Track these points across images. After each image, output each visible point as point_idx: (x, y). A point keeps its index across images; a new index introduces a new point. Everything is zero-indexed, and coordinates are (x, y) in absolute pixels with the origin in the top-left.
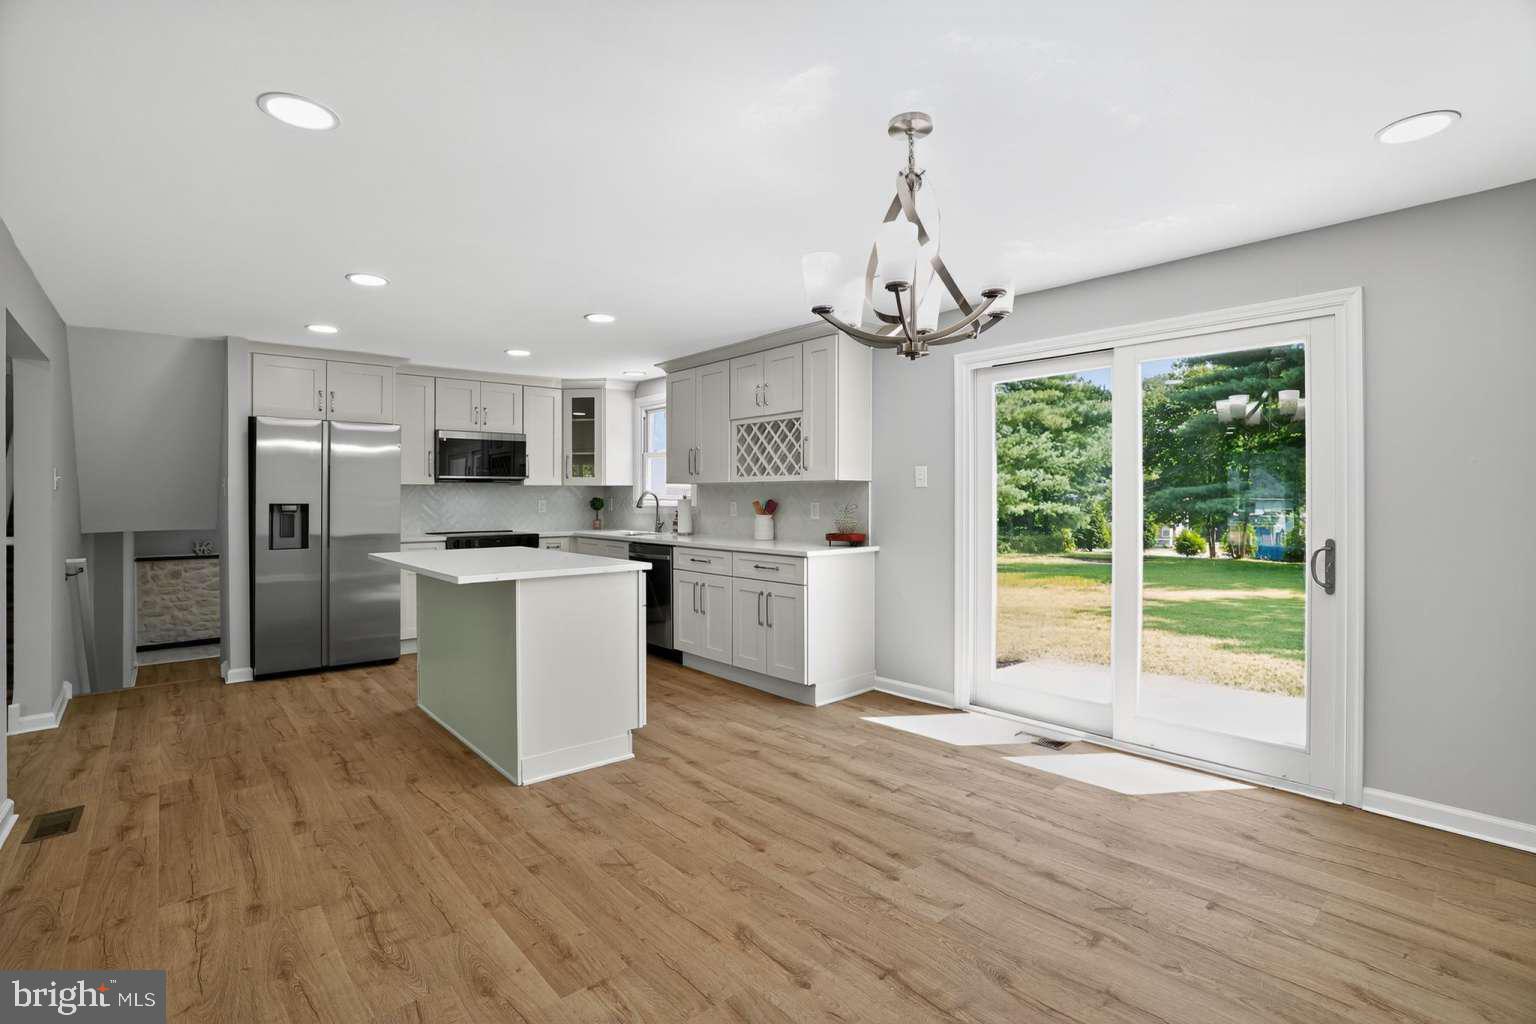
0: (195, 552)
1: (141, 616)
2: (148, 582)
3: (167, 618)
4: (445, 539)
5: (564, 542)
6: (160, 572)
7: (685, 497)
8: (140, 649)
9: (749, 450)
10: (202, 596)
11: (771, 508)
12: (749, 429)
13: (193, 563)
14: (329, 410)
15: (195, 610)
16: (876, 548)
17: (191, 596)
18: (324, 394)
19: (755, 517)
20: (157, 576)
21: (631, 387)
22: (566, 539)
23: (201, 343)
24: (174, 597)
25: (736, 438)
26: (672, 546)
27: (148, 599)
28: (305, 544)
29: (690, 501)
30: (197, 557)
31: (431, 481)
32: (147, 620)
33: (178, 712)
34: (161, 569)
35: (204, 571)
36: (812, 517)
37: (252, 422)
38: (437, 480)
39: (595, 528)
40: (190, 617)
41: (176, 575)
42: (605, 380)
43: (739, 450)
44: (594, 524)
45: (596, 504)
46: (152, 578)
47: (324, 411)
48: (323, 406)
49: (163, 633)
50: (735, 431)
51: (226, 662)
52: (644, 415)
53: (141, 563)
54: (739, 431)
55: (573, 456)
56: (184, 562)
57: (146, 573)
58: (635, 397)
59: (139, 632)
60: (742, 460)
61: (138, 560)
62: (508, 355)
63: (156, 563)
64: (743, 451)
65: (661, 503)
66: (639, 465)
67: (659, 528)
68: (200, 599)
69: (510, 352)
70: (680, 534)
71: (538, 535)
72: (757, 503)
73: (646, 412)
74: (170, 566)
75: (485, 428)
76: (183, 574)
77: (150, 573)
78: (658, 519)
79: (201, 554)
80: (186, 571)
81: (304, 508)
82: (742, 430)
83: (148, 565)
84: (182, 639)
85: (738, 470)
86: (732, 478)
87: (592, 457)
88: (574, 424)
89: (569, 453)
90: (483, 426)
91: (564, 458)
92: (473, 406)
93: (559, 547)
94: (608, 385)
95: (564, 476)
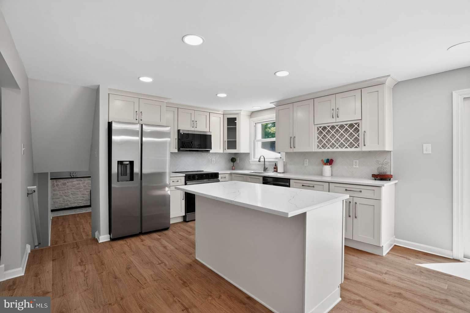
0: (71, 176)
1: (53, 199)
2: (55, 186)
3: (61, 199)
4: (184, 175)
5: (227, 176)
6: (59, 183)
7: (279, 157)
8: (52, 211)
9: (325, 137)
10: (73, 191)
11: (330, 162)
12: (325, 128)
13: (71, 180)
14: (140, 120)
15: (71, 196)
16: (396, 181)
17: (70, 192)
18: (138, 112)
19: (323, 167)
20: (58, 184)
21: (249, 114)
22: (228, 174)
23: (86, 88)
24: (64, 192)
25: (317, 132)
26: (290, 179)
27: (55, 193)
28: (132, 179)
29: (282, 159)
30: (72, 178)
31: (176, 151)
32: (54, 200)
33: (81, 263)
34: (59, 182)
35: (74, 183)
36: (354, 166)
37: (110, 125)
38: (179, 150)
39: (233, 169)
40: (69, 199)
41: (64, 184)
42: (241, 110)
43: (318, 138)
44: (232, 168)
45: (233, 160)
46: (57, 185)
47: (138, 120)
48: (138, 118)
49: (60, 205)
50: (317, 129)
51: (97, 231)
52: (255, 125)
53: (52, 180)
55: (227, 141)
56: (67, 179)
57: (54, 183)
58: (251, 118)
59: (52, 204)
60: (320, 142)
61: (51, 179)
62: (217, 96)
63: (57, 180)
64: (321, 138)
65: (266, 160)
66: (253, 145)
67: (265, 169)
68: (72, 193)
69: (218, 95)
70: (279, 173)
71: (218, 173)
72: (322, 160)
73: (256, 124)
74: (62, 181)
75: (196, 129)
76: (67, 184)
77: (56, 184)
78: (265, 166)
79: (72, 177)
80: (68, 183)
81: (132, 163)
82: (321, 129)
83: (55, 181)
84: (66, 207)
85: (318, 146)
86: (315, 149)
87: (236, 141)
88: (228, 128)
89: (226, 139)
90: (195, 128)
91: (224, 142)
92: (192, 120)
93: (225, 178)
94: (242, 113)
95: (224, 149)
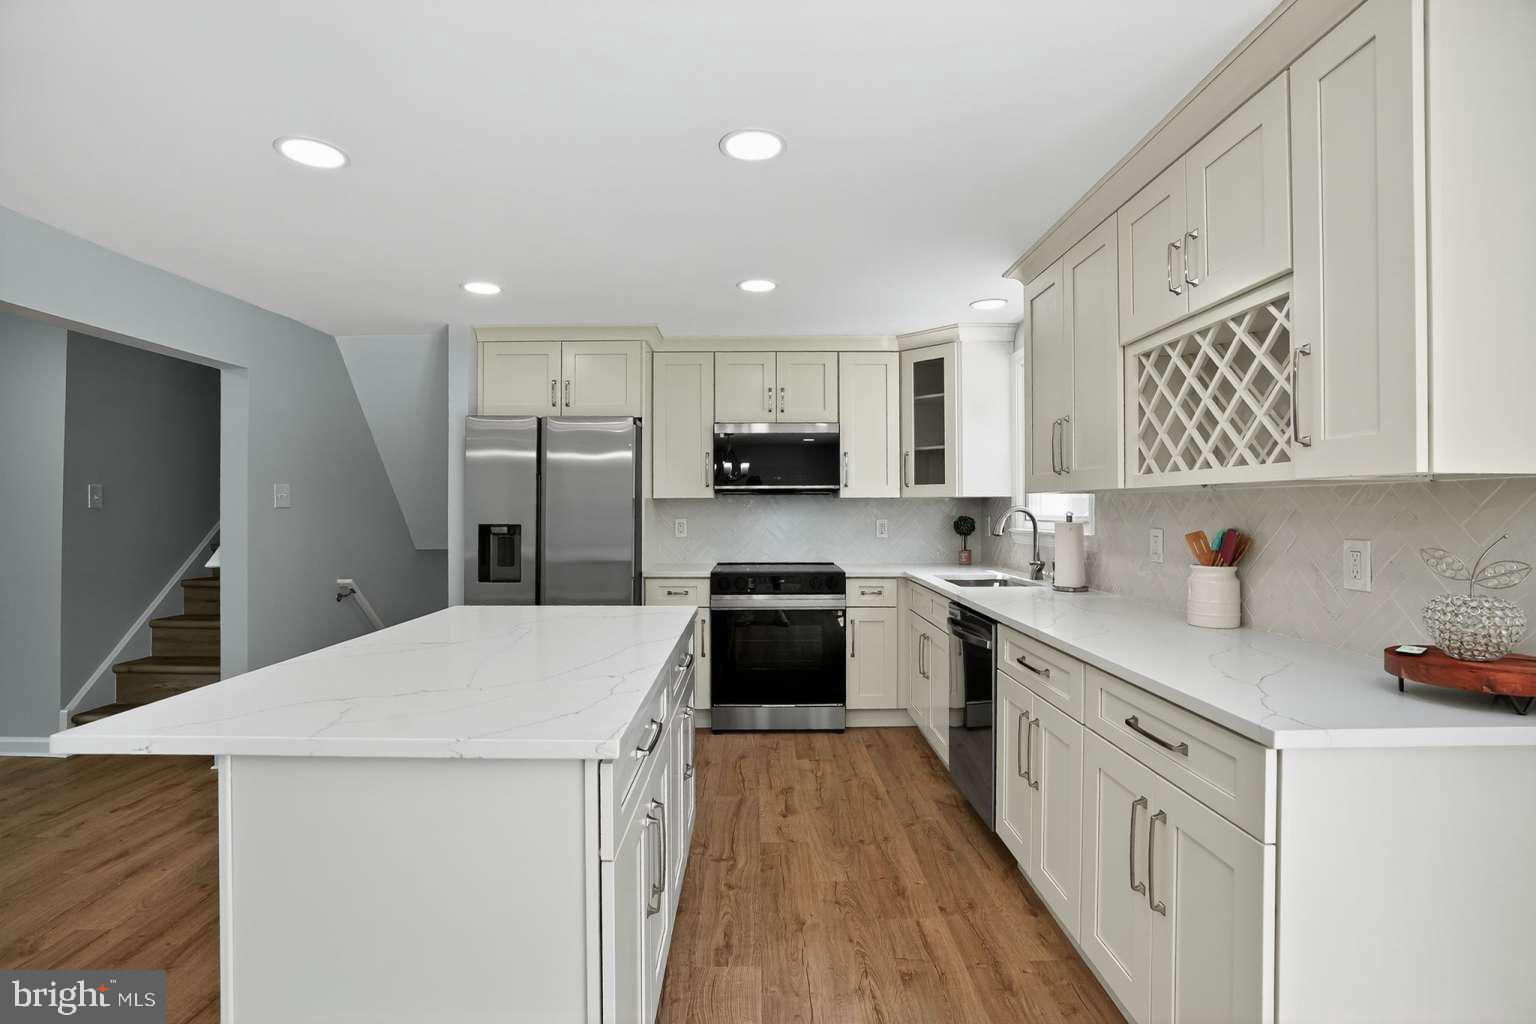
4: (710, 574)
5: (889, 586)
7: (1069, 519)
9: (1163, 407)
11: (1233, 550)
12: (1163, 359)
14: (563, 405)
18: (558, 385)
21: (1005, 334)
22: (893, 582)
25: (1135, 383)
26: (996, 622)
29: (1080, 527)
31: (709, 493)
38: (717, 492)
39: (961, 563)
42: (956, 326)
43: (1142, 412)
44: (961, 558)
45: (963, 528)
47: (559, 406)
48: (557, 399)
50: (1133, 367)
54: (1142, 367)
55: (916, 452)
60: (1149, 434)
64: (1149, 414)
67: (1037, 571)
71: (847, 573)
75: (785, 418)
78: (1036, 556)
81: (514, 530)
82: (1149, 365)
85: (1142, 458)
86: (1126, 475)
87: (942, 452)
88: (918, 404)
89: (910, 448)
90: (780, 414)
91: (903, 458)
92: (767, 387)
93: (880, 593)
94: (965, 335)
95: (904, 483)
